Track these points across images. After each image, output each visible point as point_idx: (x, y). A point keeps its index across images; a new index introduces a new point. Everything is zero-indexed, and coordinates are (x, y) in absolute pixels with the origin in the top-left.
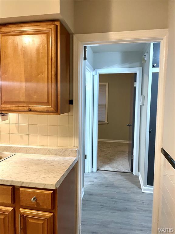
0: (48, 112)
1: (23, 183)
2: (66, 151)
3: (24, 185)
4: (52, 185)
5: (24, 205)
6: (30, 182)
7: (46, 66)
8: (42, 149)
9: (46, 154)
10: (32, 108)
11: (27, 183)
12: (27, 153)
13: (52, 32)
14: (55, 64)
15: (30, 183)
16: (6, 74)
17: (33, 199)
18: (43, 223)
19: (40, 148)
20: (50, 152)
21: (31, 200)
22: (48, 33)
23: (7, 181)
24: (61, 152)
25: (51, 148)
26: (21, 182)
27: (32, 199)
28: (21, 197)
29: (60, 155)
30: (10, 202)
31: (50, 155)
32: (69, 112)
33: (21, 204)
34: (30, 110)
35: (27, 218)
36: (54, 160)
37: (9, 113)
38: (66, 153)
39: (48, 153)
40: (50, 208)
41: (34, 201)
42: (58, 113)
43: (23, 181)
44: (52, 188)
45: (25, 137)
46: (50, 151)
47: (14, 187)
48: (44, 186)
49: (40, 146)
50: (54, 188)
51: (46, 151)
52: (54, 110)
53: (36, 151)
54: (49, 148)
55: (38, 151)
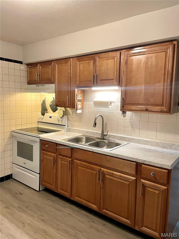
0: (162, 112)
1: (145, 161)
2: (173, 145)
3: (145, 163)
4: (168, 166)
5: (145, 177)
7: (163, 76)
9: (154, 146)
10: (149, 109)
11: (148, 162)
13: (171, 50)
14: (171, 74)
15: (150, 162)
16: (130, 84)
17: (152, 174)
18: (158, 193)
19: (150, 141)
21: (150, 174)
22: (166, 51)
23: (133, 158)
24: (168, 145)
25: (159, 141)
26: (143, 160)
28: (142, 171)
29: (167, 148)
30: (134, 173)
31: (158, 147)
32: (178, 112)
33: (143, 176)
34: (147, 110)
35: (146, 187)
36: (163, 151)
37: (127, 112)
38: (173, 147)
39: (156, 145)
40: (165, 182)
41: (153, 176)
42: (170, 113)
44: (167, 168)
45: (137, 131)
46: (158, 144)
47: (137, 163)
48: (161, 165)
49: (149, 139)
50: (170, 169)
51: (154, 143)
52: (167, 110)
53: (146, 143)
54: (157, 141)
55: (148, 142)
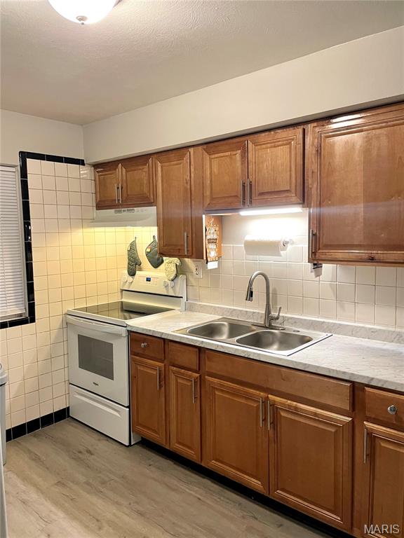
1: (372, 379)
3: (373, 383)
5: (373, 417)
6: (385, 379)
8: (384, 331)
9: (392, 342)
10: (377, 257)
11: (380, 381)
12: (352, 335)
15: (386, 381)
16: (330, 200)
17: (391, 410)
19: (380, 330)
20: (401, 339)
21: (387, 410)
23: (344, 373)
25: (403, 330)
26: (368, 377)
27: (389, 409)
30: (347, 407)
31: (400, 343)
33: (368, 414)
34: (372, 260)
35: (377, 439)
37: (323, 265)
39: (396, 340)
41: (394, 413)
43: (371, 376)
45: (349, 307)
46: (401, 337)
47: (353, 383)
49: (379, 324)
51: (392, 334)
53: (372, 334)
54: (398, 330)
55: (376, 333)
